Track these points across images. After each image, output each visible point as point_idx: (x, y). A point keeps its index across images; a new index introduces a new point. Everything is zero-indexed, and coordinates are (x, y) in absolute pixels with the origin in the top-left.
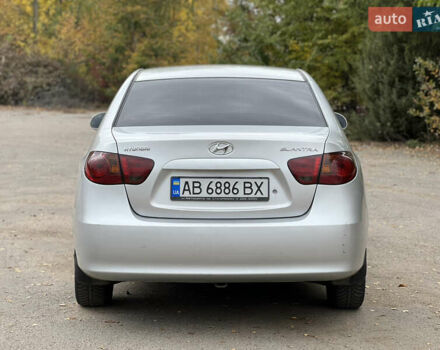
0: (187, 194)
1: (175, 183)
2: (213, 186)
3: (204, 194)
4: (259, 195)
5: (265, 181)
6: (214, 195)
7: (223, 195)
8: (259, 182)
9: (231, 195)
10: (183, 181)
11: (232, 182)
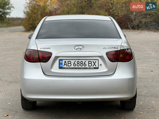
1: (61, 62)
2: (76, 63)
5: (97, 61)
7: (80, 67)
9: (83, 67)
10: (64, 61)
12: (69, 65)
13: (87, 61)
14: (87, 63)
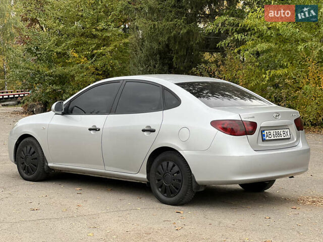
0: (268, 138)
1: (263, 133)
2: (274, 134)
3: (272, 138)
4: (288, 137)
5: (288, 130)
6: (275, 138)
7: (278, 138)
8: (287, 130)
9: (280, 138)
10: (265, 132)
11: (279, 131)
12: (270, 136)
13: (282, 132)
14: (282, 133)
